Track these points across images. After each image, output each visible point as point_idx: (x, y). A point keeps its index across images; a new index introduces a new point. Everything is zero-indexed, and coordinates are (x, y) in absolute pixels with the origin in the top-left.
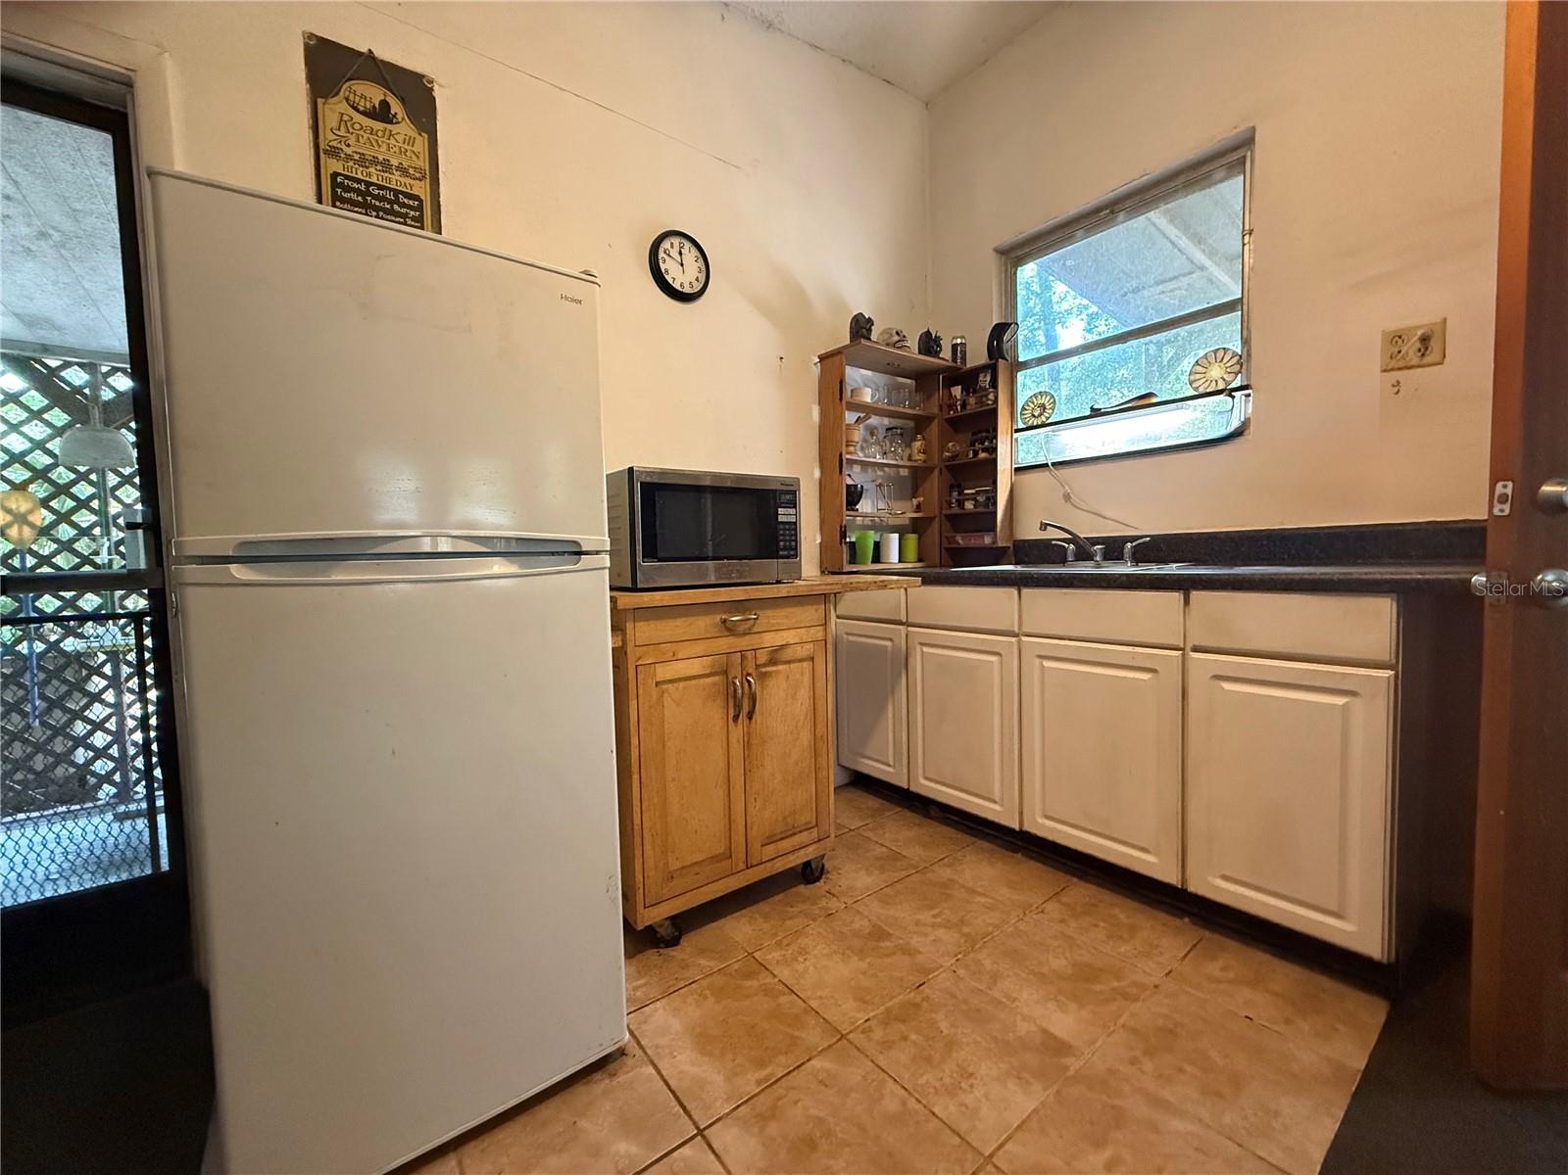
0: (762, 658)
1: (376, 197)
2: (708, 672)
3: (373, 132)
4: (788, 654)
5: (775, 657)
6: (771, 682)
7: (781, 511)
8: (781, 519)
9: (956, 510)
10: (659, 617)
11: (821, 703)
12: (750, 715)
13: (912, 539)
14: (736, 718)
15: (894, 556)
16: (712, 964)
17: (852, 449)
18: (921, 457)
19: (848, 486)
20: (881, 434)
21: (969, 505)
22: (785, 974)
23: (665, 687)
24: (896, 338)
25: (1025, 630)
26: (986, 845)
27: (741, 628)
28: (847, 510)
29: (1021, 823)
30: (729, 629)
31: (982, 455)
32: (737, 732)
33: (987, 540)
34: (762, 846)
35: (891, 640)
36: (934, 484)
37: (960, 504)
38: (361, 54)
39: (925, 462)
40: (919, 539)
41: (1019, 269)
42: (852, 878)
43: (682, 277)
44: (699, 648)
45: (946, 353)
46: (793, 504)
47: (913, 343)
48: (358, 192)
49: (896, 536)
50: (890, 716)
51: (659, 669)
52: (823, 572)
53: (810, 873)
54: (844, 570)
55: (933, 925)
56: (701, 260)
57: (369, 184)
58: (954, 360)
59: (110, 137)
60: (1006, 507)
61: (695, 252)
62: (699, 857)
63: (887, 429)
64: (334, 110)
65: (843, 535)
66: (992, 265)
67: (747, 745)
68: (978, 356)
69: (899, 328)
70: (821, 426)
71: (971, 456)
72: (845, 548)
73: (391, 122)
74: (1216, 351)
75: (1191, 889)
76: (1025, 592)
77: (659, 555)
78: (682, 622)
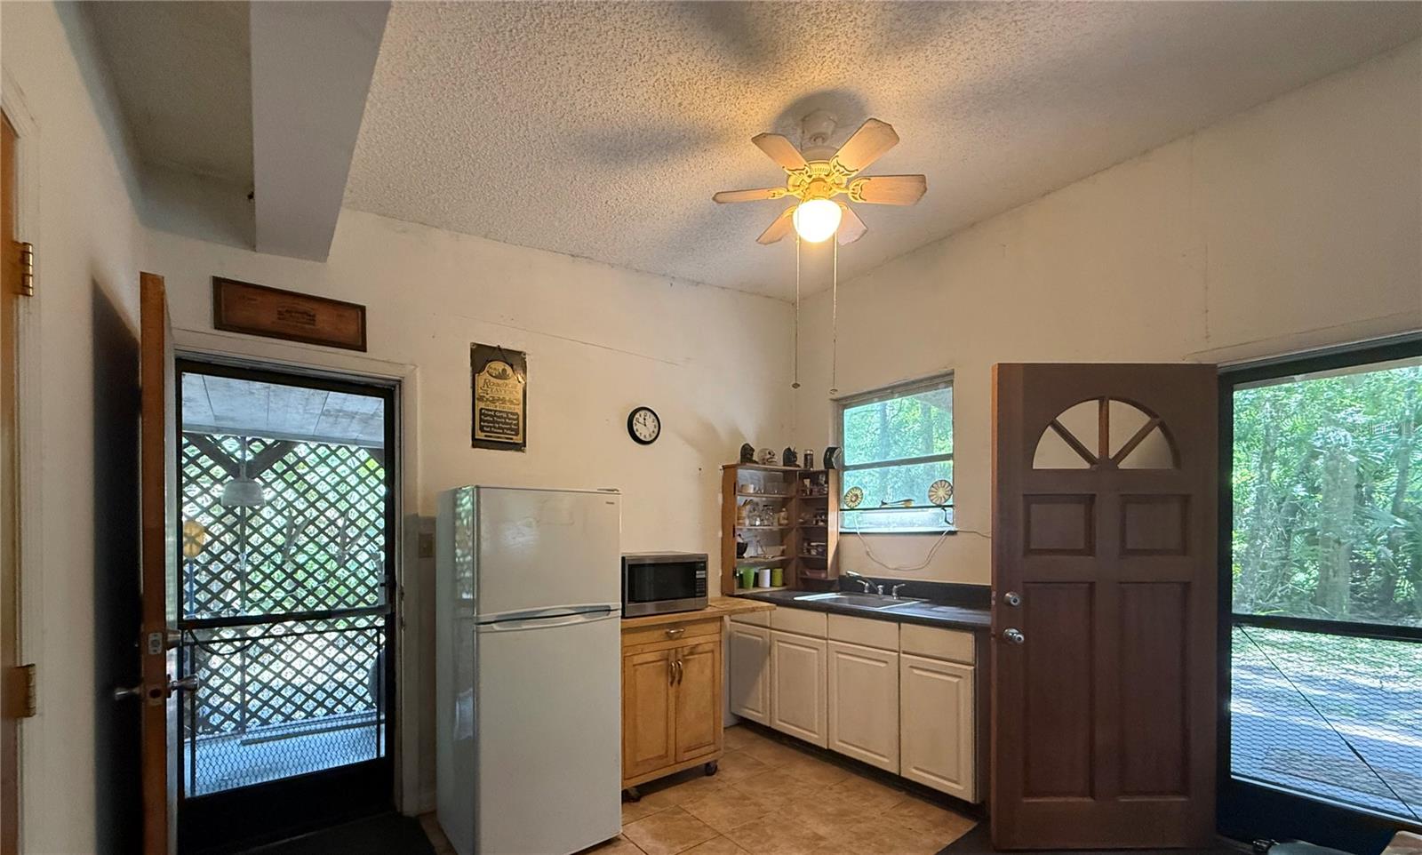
0: (686, 652)
1: (499, 417)
2: (659, 658)
3: (498, 385)
4: (700, 649)
5: (693, 651)
6: (690, 664)
7: (697, 572)
8: (697, 577)
9: (806, 555)
10: (636, 632)
11: (717, 675)
12: (679, 682)
13: (779, 572)
14: (672, 683)
15: (767, 584)
16: (657, 808)
17: (741, 521)
18: (786, 522)
19: (738, 544)
20: (761, 508)
21: (814, 552)
22: (695, 813)
23: (637, 667)
24: (769, 456)
25: (830, 636)
26: (811, 758)
27: (676, 636)
28: (738, 558)
29: (828, 745)
30: (669, 637)
31: (821, 524)
32: (672, 691)
33: (823, 575)
34: (685, 752)
35: (762, 637)
36: (793, 536)
37: (809, 551)
38: (494, 348)
39: (787, 525)
40: (783, 572)
41: (845, 411)
42: (733, 775)
43: (642, 432)
44: (652, 647)
45: (800, 461)
46: (705, 568)
47: (779, 459)
48: (491, 416)
49: (768, 571)
50: (761, 682)
51: (635, 657)
52: (722, 594)
53: (709, 770)
54: (736, 594)
55: (773, 794)
56: (656, 421)
57: (496, 411)
58: (806, 465)
59: (383, 400)
60: (834, 556)
61: (653, 417)
62: (651, 756)
63: (764, 506)
64: (482, 378)
65: (735, 573)
66: (829, 408)
67: (677, 698)
68: (819, 466)
69: (771, 448)
70: (723, 505)
71: (814, 522)
72: (736, 583)
73: (506, 379)
74: (941, 481)
75: (902, 775)
76: (830, 615)
77: (637, 599)
78: (646, 634)
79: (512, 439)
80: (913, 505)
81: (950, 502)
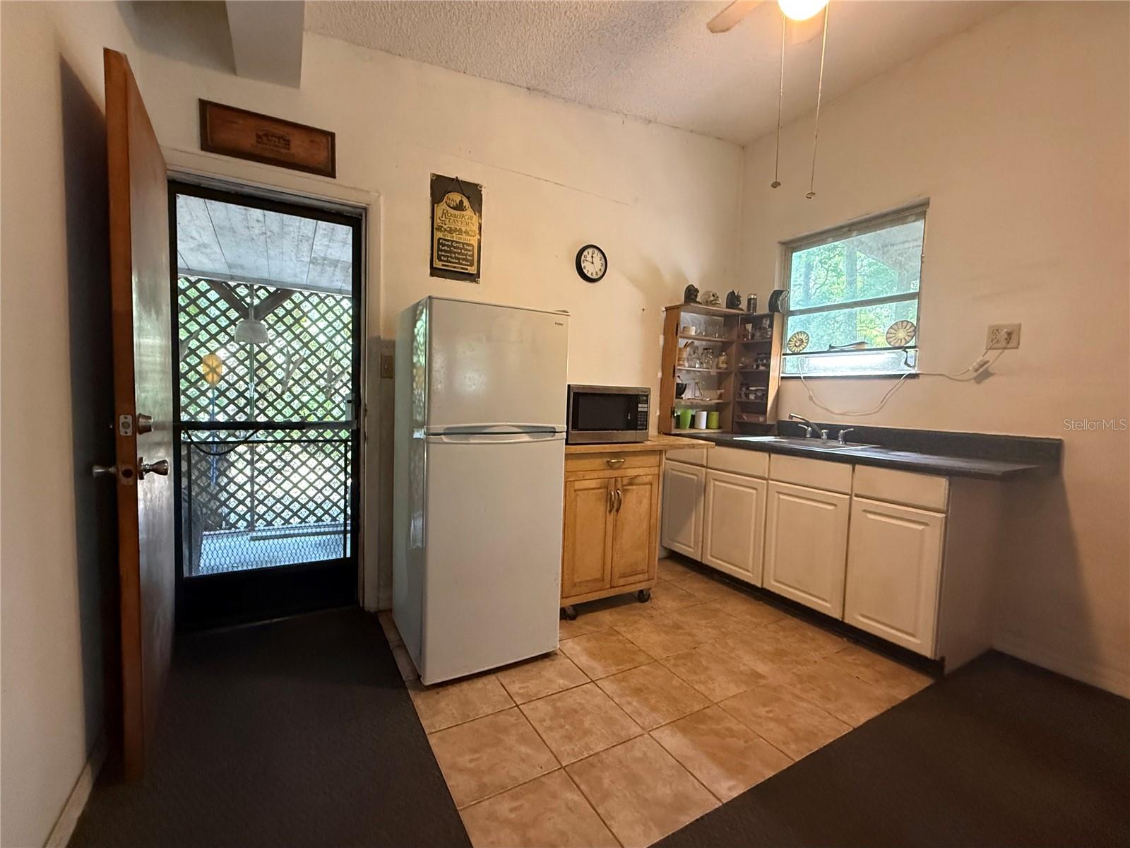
0: (626, 481)
1: (455, 248)
2: (598, 486)
3: (456, 216)
5: (632, 481)
6: (629, 495)
7: (640, 405)
8: (639, 409)
9: (744, 399)
10: (579, 459)
11: (654, 507)
12: (618, 510)
13: (715, 415)
14: (610, 511)
15: (704, 426)
16: (592, 628)
17: (681, 362)
18: (725, 366)
19: (678, 384)
20: (700, 351)
21: (752, 397)
23: (578, 492)
24: (712, 298)
25: (771, 476)
27: (617, 465)
28: (676, 398)
29: (763, 585)
30: (610, 466)
31: (762, 368)
32: (610, 518)
33: (761, 419)
34: (619, 578)
35: (697, 475)
36: (731, 382)
37: (747, 395)
38: (453, 179)
39: (726, 369)
40: (720, 415)
41: (794, 254)
42: (665, 603)
43: (590, 270)
44: (595, 475)
45: (744, 305)
46: (646, 402)
47: (722, 301)
48: (448, 246)
49: (705, 413)
50: (693, 519)
51: (576, 483)
52: (659, 433)
53: (642, 597)
54: (672, 433)
56: (603, 259)
57: (452, 241)
58: (749, 309)
59: (351, 228)
60: (774, 400)
61: (600, 255)
62: (589, 578)
63: (704, 349)
64: (440, 208)
65: (673, 412)
66: (777, 251)
67: (615, 526)
68: (763, 309)
69: (714, 291)
70: (664, 348)
71: (755, 367)
72: (673, 421)
73: (463, 210)
74: (902, 322)
75: (846, 621)
76: (772, 455)
77: (579, 427)
78: (587, 461)
79: (467, 269)
80: (866, 347)
81: (912, 343)
